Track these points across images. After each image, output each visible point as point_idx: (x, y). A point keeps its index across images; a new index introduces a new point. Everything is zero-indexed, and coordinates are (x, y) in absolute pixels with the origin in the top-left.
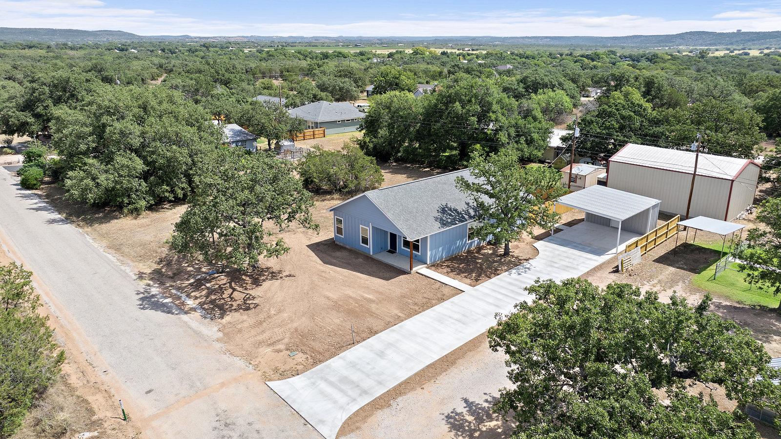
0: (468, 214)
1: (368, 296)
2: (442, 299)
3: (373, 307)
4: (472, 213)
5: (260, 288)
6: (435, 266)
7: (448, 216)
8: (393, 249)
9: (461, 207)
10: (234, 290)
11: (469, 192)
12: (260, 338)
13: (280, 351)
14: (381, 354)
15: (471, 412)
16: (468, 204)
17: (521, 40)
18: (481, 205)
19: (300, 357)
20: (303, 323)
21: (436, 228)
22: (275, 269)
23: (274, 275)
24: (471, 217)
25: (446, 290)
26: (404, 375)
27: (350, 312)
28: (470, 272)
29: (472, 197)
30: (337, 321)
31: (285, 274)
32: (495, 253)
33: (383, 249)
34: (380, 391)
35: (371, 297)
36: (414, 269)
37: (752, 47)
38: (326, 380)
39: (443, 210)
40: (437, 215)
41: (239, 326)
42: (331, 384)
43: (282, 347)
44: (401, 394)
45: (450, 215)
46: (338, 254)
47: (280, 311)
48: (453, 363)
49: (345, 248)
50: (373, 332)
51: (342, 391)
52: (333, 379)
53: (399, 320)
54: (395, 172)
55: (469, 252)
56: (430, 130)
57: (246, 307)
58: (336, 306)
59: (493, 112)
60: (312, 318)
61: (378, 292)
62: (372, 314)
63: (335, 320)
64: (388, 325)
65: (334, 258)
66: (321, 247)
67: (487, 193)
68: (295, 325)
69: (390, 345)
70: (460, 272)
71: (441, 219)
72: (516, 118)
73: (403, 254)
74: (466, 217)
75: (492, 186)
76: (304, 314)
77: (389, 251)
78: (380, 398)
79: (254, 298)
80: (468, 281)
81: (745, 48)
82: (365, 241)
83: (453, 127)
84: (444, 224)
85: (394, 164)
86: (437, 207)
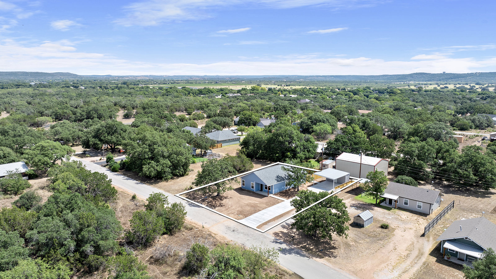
0: (286, 178)
1: (256, 202)
2: (278, 203)
3: (258, 205)
4: (287, 178)
5: (223, 201)
6: (275, 194)
7: (279, 179)
8: (262, 190)
9: (283, 176)
10: (216, 202)
11: (286, 171)
12: (229, 212)
13: (235, 215)
14: (263, 215)
15: (287, 225)
16: (285, 175)
17: (316, 78)
18: (290, 175)
19: (241, 216)
20: (240, 209)
21: (275, 183)
22: (226, 196)
23: (226, 198)
24: (286, 179)
25: (279, 201)
26: (270, 219)
27: (252, 206)
28: (287, 196)
29: (287, 173)
30: (249, 208)
31: (229, 197)
32: (294, 191)
33: (258, 190)
34: (264, 222)
35: (257, 203)
36: (269, 195)
37: (451, 83)
38: (250, 220)
39: (278, 177)
40: (276, 178)
41: (221, 210)
42: (251, 220)
43: (236, 214)
44: (269, 222)
45: (280, 178)
46: (244, 192)
47: (231, 207)
48: (282, 216)
49: (246, 190)
50: (259, 211)
51: (254, 222)
52: (252, 220)
53: (266, 208)
54: (256, 163)
55: (286, 190)
56: (270, 147)
57: (221, 205)
58: (248, 205)
59: (294, 140)
60: (242, 207)
61: (259, 201)
62: (258, 207)
63: (248, 208)
64: (263, 209)
65: (244, 193)
66: (237, 190)
67: (291, 171)
68: (237, 209)
69: (265, 213)
70: (283, 196)
71: (277, 180)
72: (303, 142)
73: (265, 191)
74: (285, 179)
75: (293, 169)
76: (239, 207)
77: (260, 191)
78: (264, 223)
79: (222, 204)
80: (286, 198)
81: (447, 83)
82: (253, 187)
83: (279, 146)
84: (278, 181)
85: (255, 160)
86: (275, 176)
